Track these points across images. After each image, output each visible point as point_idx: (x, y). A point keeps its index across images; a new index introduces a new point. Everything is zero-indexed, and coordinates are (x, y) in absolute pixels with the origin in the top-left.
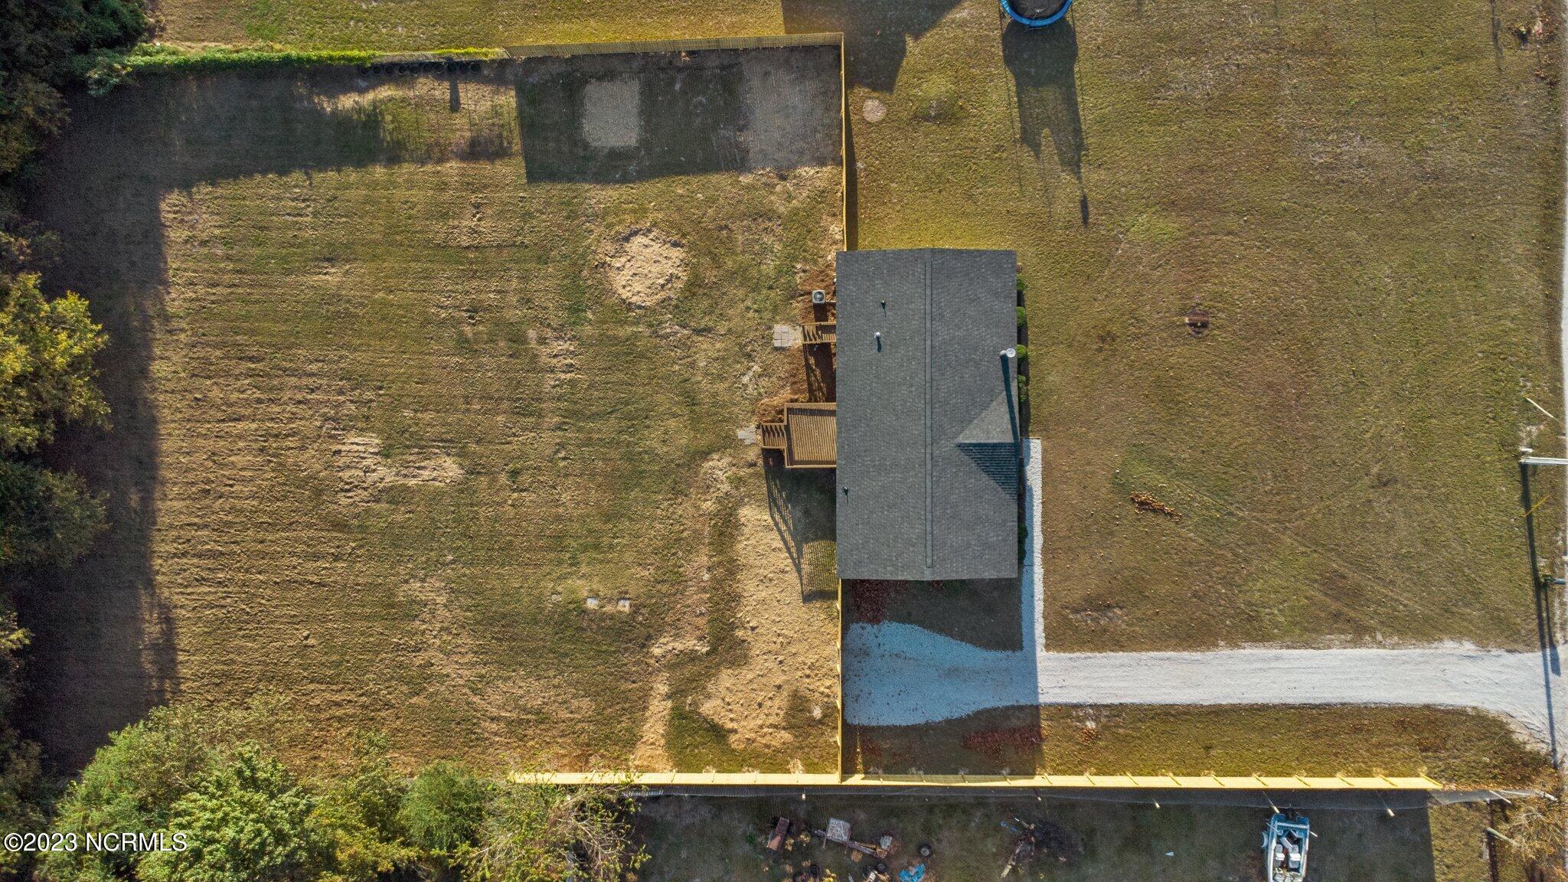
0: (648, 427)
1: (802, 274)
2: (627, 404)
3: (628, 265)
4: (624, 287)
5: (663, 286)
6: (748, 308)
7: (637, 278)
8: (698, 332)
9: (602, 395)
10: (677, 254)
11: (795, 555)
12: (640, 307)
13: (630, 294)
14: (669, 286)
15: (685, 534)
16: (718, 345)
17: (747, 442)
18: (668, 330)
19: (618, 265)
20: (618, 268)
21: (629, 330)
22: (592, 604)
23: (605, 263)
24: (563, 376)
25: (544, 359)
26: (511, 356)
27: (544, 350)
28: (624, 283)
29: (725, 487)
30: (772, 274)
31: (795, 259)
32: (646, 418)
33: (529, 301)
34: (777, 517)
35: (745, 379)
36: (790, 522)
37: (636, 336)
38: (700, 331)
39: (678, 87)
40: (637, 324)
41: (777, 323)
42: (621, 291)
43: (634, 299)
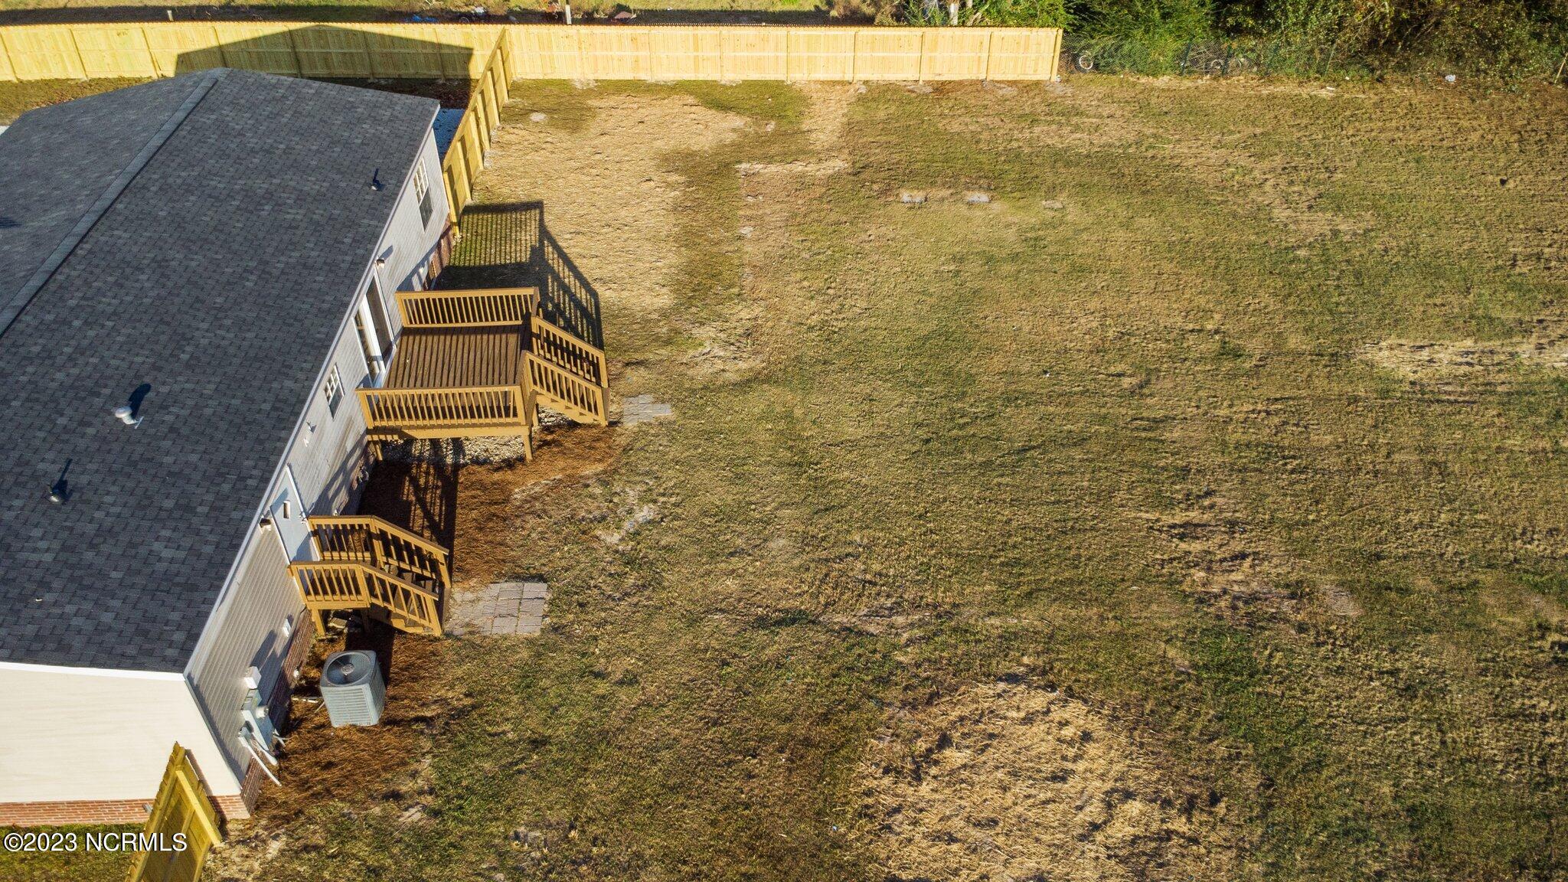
0: (919, 425)
1: (406, 786)
2: (987, 464)
3: (1094, 811)
4: (1086, 737)
5: (944, 742)
6: (630, 680)
7: (1048, 768)
8: (793, 618)
9: (1065, 478)
11: (549, 249)
12: (1012, 679)
13: (1057, 715)
14: (921, 745)
15: (799, 276)
16: (731, 584)
17: (649, 398)
18: (900, 620)
19: (1135, 807)
20: (1128, 795)
21: (1028, 618)
23: (1188, 810)
24: (1194, 515)
25: (1275, 544)
26: (1378, 557)
27: (1277, 568)
28: (1092, 749)
29: (706, 332)
30: (527, 788)
31: (423, 841)
32: (927, 441)
34: (582, 295)
35: (645, 513)
37: (1000, 605)
38: (793, 621)
40: (1008, 638)
41: (530, 642)
42: (1096, 725)
43: (1038, 701)
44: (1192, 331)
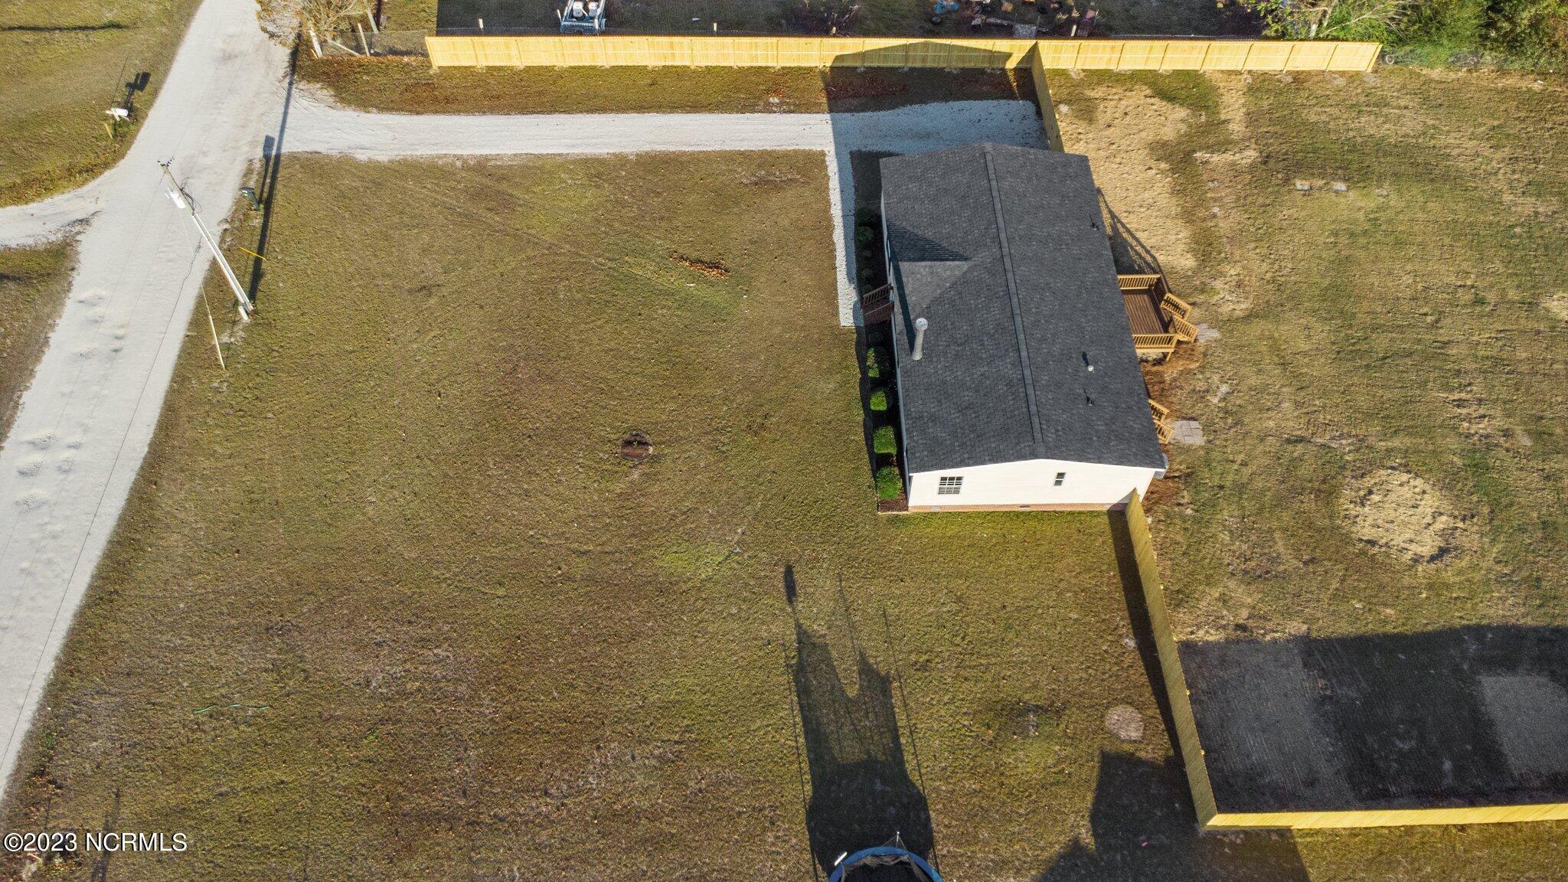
0: (1333, 343)
1: (1182, 501)
2: (1367, 366)
3: (1429, 519)
4: (1424, 492)
5: (1370, 492)
6: (1244, 464)
7: (1410, 504)
8: (1300, 440)
9: (1405, 375)
10: (1367, 533)
11: (1119, 225)
12: (1393, 468)
13: (1412, 483)
14: (1362, 493)
15: (1253, 245)
16: (1271, 424)
17: (1205, 326)
18: (1344, 442)
19: (1444, 518)
20: (1441, 514)
21: (1395, 443)
22: (1341, 186)
23: (1464, 520)
24: (1463, 395)
25: (1498, 412)
26: (1542, 418)
27: (1499, 423)
28: (1426, 496)
29: (1218, 284)
30: (1223, 503)
31: (1197, 521)
32: (1339, 352)
33: (1547, 478)
34: (1149, 259)
35: (1224, 388)
36: (1132, 253)
37: (1384, 436)
38: (1301, 441)
39: (1447, 765)
40: (1389, 451)
41: (1202, 447)
42: (1427, 488)
43: (1405, 477)
44: (1460, 286)
